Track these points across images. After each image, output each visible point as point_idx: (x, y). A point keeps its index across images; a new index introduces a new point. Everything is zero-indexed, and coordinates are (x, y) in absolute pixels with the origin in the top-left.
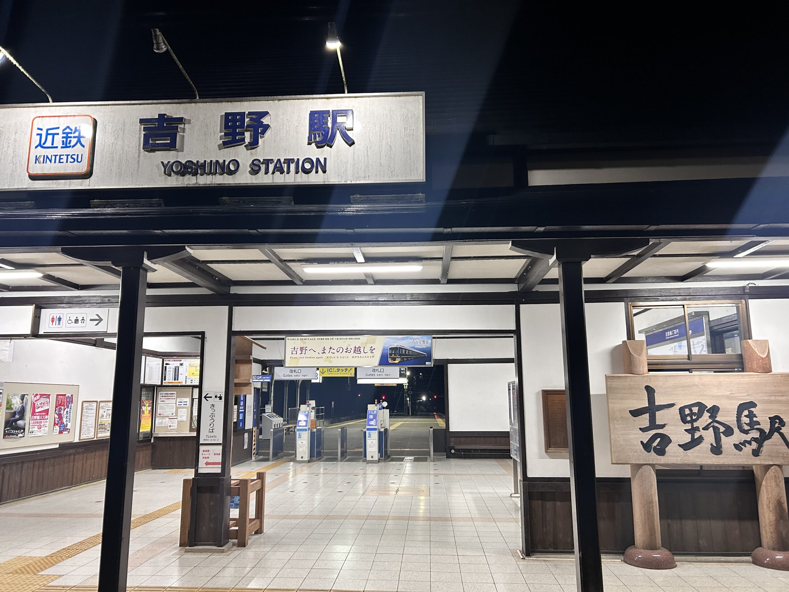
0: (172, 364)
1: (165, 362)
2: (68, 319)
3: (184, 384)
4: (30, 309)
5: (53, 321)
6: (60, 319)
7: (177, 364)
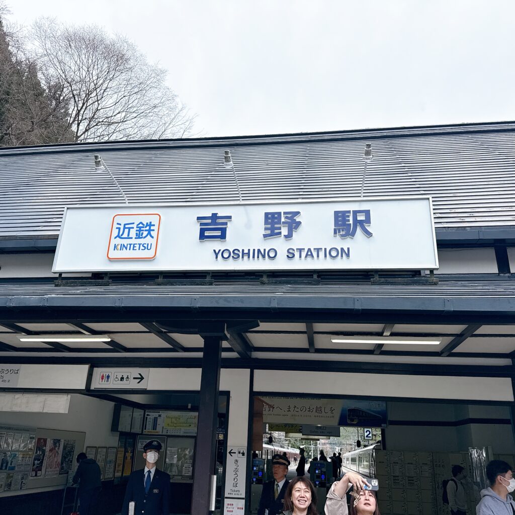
0: (152, 415)
1: (146, 413)
2: (115, 377)
3: (160, 433)
4: (86, 368)
5: (102, 379)
6: (108, 377)
7: (156, 415)
